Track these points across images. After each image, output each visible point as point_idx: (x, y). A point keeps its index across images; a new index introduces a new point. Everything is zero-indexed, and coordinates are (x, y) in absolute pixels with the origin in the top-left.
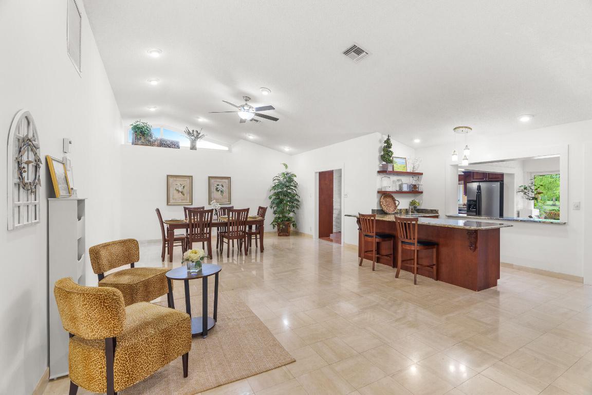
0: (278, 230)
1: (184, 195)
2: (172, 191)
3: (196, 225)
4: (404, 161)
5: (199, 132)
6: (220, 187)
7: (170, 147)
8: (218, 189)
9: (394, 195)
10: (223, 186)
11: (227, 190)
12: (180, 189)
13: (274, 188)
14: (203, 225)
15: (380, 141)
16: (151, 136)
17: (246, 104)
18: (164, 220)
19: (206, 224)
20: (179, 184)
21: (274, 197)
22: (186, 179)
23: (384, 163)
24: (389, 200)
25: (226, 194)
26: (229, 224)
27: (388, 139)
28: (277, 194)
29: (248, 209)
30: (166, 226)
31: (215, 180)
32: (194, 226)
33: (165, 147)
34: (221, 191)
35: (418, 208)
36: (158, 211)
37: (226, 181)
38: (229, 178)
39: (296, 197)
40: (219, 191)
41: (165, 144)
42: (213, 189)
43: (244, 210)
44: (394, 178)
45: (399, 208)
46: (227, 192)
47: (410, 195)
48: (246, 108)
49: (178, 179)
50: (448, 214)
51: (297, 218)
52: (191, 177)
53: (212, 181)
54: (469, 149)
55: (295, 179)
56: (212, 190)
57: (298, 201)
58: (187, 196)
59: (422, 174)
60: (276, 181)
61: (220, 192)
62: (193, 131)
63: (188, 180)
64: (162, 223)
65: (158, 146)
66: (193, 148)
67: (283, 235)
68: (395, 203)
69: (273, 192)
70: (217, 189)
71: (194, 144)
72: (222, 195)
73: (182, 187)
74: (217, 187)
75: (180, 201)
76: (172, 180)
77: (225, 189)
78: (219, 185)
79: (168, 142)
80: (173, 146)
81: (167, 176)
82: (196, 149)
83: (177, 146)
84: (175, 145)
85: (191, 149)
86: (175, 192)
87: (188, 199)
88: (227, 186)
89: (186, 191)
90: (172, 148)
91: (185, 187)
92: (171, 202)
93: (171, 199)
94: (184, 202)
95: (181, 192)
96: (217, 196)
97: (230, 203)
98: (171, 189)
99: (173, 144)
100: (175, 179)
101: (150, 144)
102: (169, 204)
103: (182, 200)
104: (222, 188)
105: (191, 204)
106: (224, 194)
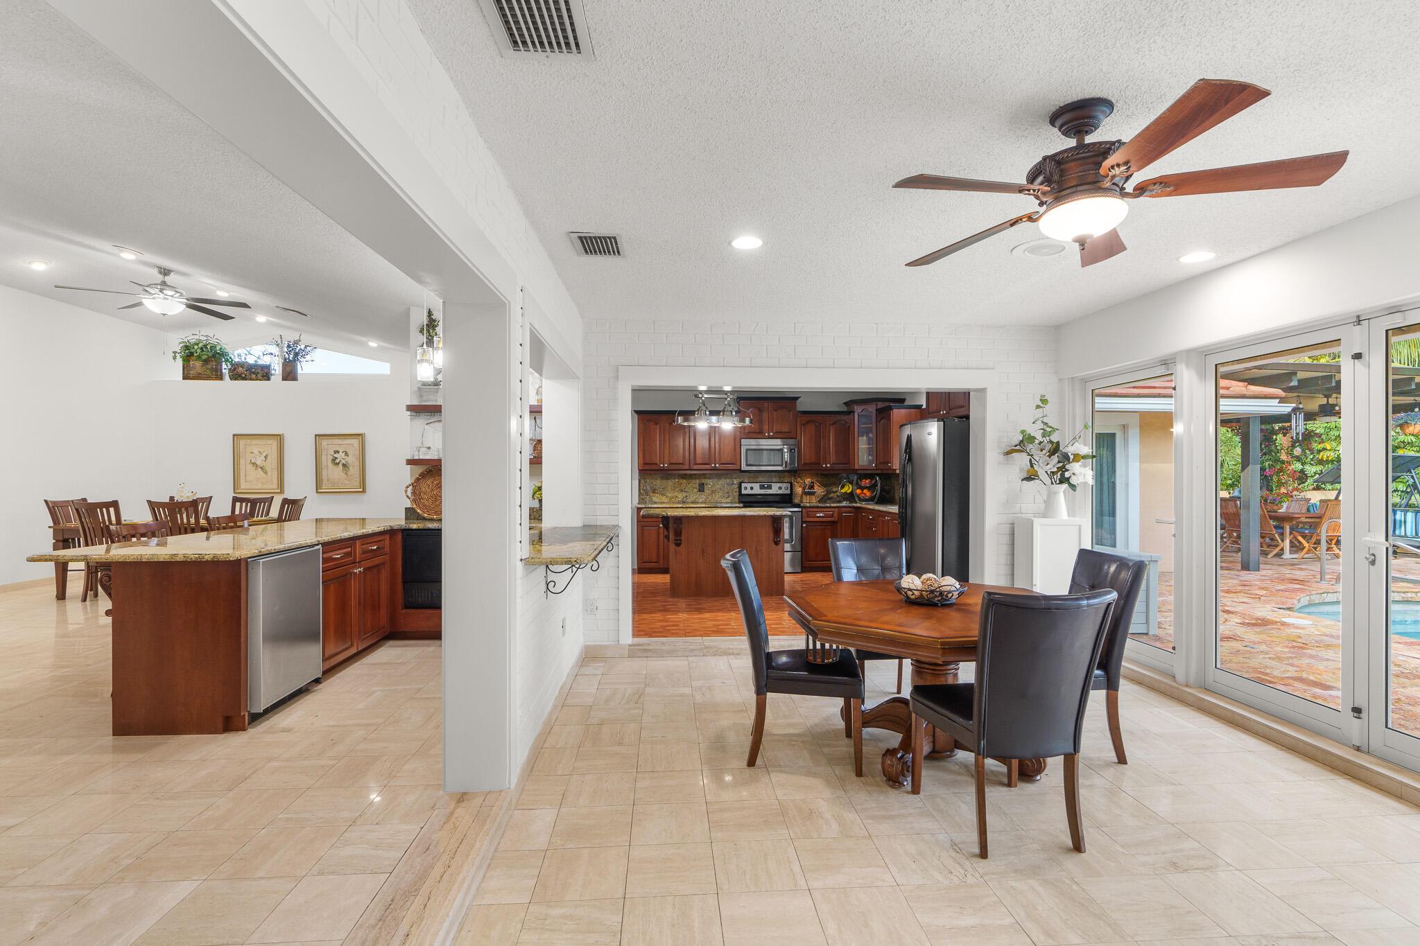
1: (266, 473)
2: (244, 466)
6: (340, 456)
8: (337, 461)
10: (346, 454)
11: (357, 463)
12: (259, 461)
20: (256, 452)
22: (270, 442)
25: (354, 470)
31: (330, 441)
34: (344, 465)
37: (355, 442)
38: (360, 436)
40: (337, 464)
42: (326, 460)
46: (357, 468)
49: (254, 442)
52: (280, 438)
53: (325, 442)
56: (324, 463)
58: (275, 475)
61: (340, 464)
63: (274, 443)
66: (290, 374)
70: (334, 459)
71: (288, 369)
72: (347, 474)
73: (263, 458)
74: (335, 455)
75: (259, 486)
76: (242, 442)
77: (352, 460)
78: (338, 452)
79: (241, 369)
80: (254, 376)
81: (234, 435)
82: (295, 378)
83: (263, 376)
84: (257, 374)
85: (285, 379)
86: (250, 467)
87: (275, 481)
88: (357, 452)
89: (272, 463)
90: (251, 379)
91: (269, 457)
92: (242, 487)
93: (242, 481)
94: (265, 486)
95: (261, 468)
96: (333, 473)
97: (364, 491)
98: (242, 462)
99: (254, 373)
100: (249, 441)
101: (216, 375)
103: (263, 484)
104: (346, 457)
105: (280, 492)
106: (351, 472)
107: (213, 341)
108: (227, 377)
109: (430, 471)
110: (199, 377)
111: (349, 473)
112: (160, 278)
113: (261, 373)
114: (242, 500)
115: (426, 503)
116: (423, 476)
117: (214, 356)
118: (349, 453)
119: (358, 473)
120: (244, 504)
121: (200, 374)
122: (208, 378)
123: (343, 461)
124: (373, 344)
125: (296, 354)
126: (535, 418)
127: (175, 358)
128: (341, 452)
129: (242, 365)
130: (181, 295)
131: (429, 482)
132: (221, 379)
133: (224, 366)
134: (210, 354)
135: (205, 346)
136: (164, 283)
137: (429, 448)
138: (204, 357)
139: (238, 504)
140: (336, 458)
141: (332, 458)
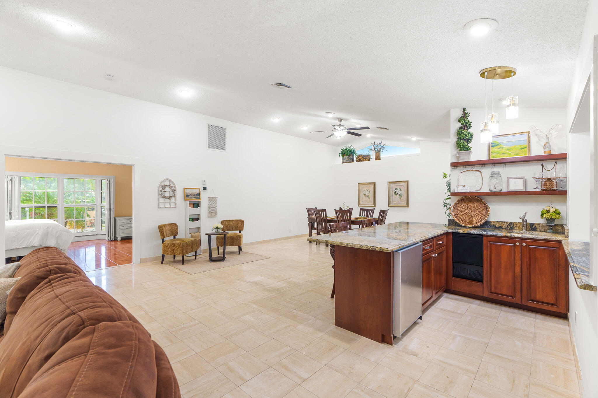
1: (369, 198)
2: (362, 196)
4: (523, 138)
6: (398, 191)
7: (362, 161)
8: (397, 193)
10: (400, 190)
11: (405, 194)
12: (367, 193)
16: (355, 154)
20: (366, 190)
22: (371, 186)
24: (474, 205)
25: (404, 197)
27: (464, 115)
31: (394, 184)
34: (399, 195)
37: (404, 184)
38: (407, 182)
42: (392, 193)
49: (365, 186)
52: (374, 184)
53: (392, 185)
58: (372, 199)
59: (564, 156)
61: (398, 195)
66: (378, 158)
71: (377, 155)
72: (400, 199)
76: (361, 186)
77: (403, 192)
78: (397, 189)
79: (360, 157)
80: (365, 160)
81: (358, 183)
82: (380, 159)
84: (366, 159)
85: (376, 159)
86: (364, 196)
87: (372, 202)
88: (405, 189)
89: (371, 195)
91: (370, 192)
92: (361, 204)
93: (361, 201)
94: (369, 204)
95: (368, 196)
96: (395, 199)
97: (408, 207)
98: (361, 194)
99: (365, 158)
100: (363, 185)
101: (352, 161)
102: (359, 205)
103: (368, 203)
104: (400, 191)
105: (374, 206)
106: (402, 198)
107: (351, 148)
108: (355, 161)
109: (463, 199)
110: (347, 162)
112: (339, 123)
113: (367, 158)
114: (363, 210)
115: (462, 217)
116: (459, 201)
117: (351, 154)
118: (402, 189)
120: (364, 211)
121: (347, 161)
122: (350, 162)
123: (399, 193)
124: (414, 139)
125: (380, 149)
126: (542, 164)
127: (340, 156)
129: (361, 156)
130: (346, 128)
131: (463, 205)
132: (354, 162)
133: (355, 157)
134: (350, 153)
135: (349, 150)
136: (340, 124)
137: (464, 186)
138: (349, 154)
139: (362, 211)
140: (396, 192)
141: (394, 192)
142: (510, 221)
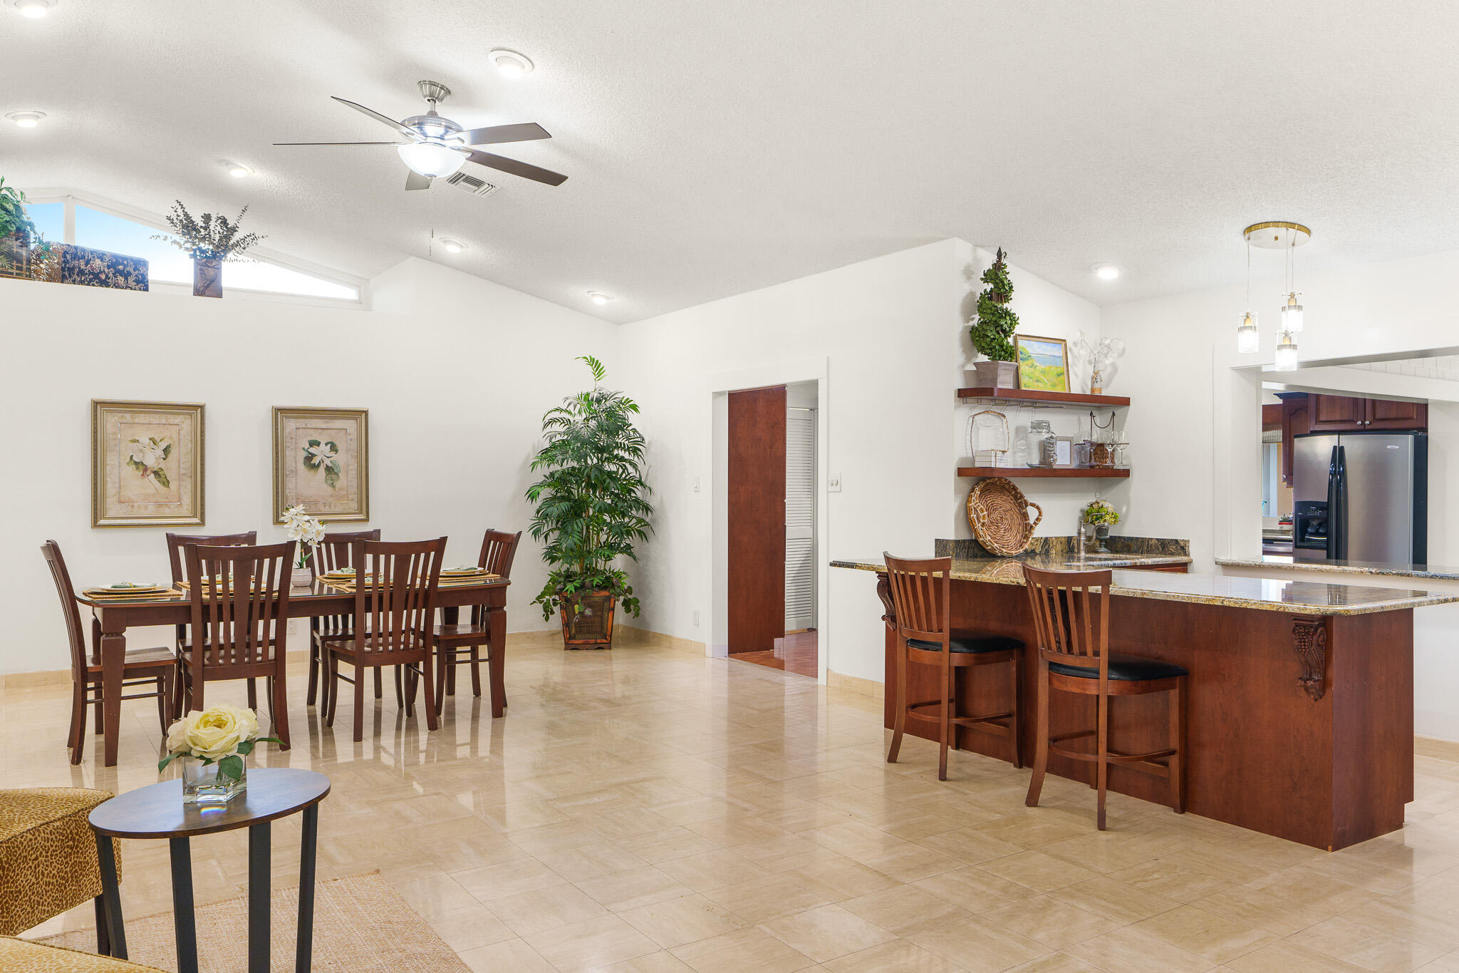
0: (566, 625)
1: (166, 483)
2: (118, 471)
3: (220, 607)
4: (1057, 351)
5: (231, 224)
6: (321, 452)
7: (104, 283)
8: (316, 461)
9: (1022, 485)
10: (334, 448)
11: (354, 466)
12: (151, 460)
13: (547, 455)
14: (251, 605)
15: (968, 273)
16: (21, 234)
17: (433, 114)
18: (78, 593)
19: (262, 605)
20: (144, 440)
21: (546, 493)
22: (176, 420)
23: (983, 358)
24: (1003, 503)
25: (347, 480)
26: (360, 604)
27: (998, 266)
28: (560, 481)
29: (443, 541)
30: (87, 615)
31: (302, 423)
32: (213, 612)
33: (82, 282)
34: (328, 469)
35: (1111, 533)
36: (53, 552)
37: (350, 425)
38: (360, 415)
39: (639, 493)
40: (315, 467)
41: (81, 272)
42: (295, 459)
43: (425, 547)
44: (1021, 418)
45: (1039, 532)
46: (353, 473)
47: (1084, 481)
48: (431, 129)
49: (141, 418)
50: (1224, 558)
51: (642, 576)
52: (197, 411)
53: (291, 425)
54: (1300, 308)
55: (632, 417)
56: (290, 464)
57: (647, 509)
58: (183, 489)
59: (1125, 402)
60: (557, 427)
61: (322, 469)
62: (207, 218)
63: (185, 424)
64: (71, 602)
65: (51, 278)
66: (208, 286)
67: (586, 646)
68: (1025, 516)
69: (543, 471)
70: (309, 458)
71: (206, 273)
72: (332, 485)
73: (160, 452)
74: (312, 450)
75: (151, 510)
76: (112, 419)
77: (343, 459)
78: (318, 444)
79: (98, 262)
80: (121, 280)
81: (94, 404)
82: (218, 294)
83: (138, 282)
84: (126, 276)
85: (200, 292)
86: (130, 471)
87: (187, 500)
88: (354, 445)
89: (176, 466)
90: (117, 286)
91: (172, 452)
92: (111, 513)
93: (112, 499)
94: (167, 512)
95: (156, 473)
96: (309, 486)
97: (367, 519)
98: (113, 460)
99: (121, 273)
100: (127, 416)
101: (18, 268)
102: (102, 522)
103: (159, 505)
104: (332, 454)
105: (197, 524)
106: (342, 481)
111: (338, 484)
117: (11, 228)
118: (339, 446)
119: (355, 483)
123: (327, 462)
128: (322, 445)
140: (313, 455)
141: (305, 454)
142: (1044, 536)
